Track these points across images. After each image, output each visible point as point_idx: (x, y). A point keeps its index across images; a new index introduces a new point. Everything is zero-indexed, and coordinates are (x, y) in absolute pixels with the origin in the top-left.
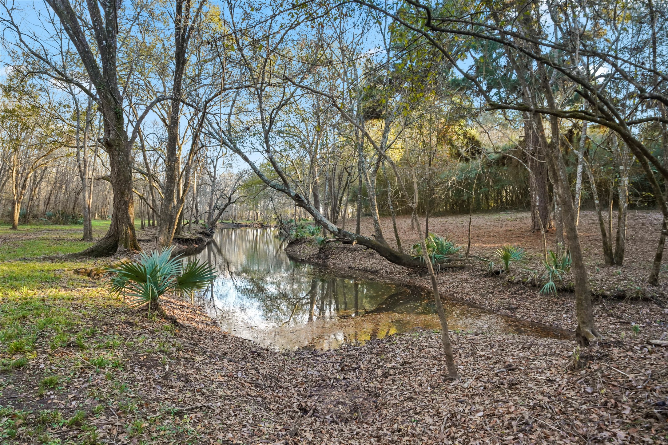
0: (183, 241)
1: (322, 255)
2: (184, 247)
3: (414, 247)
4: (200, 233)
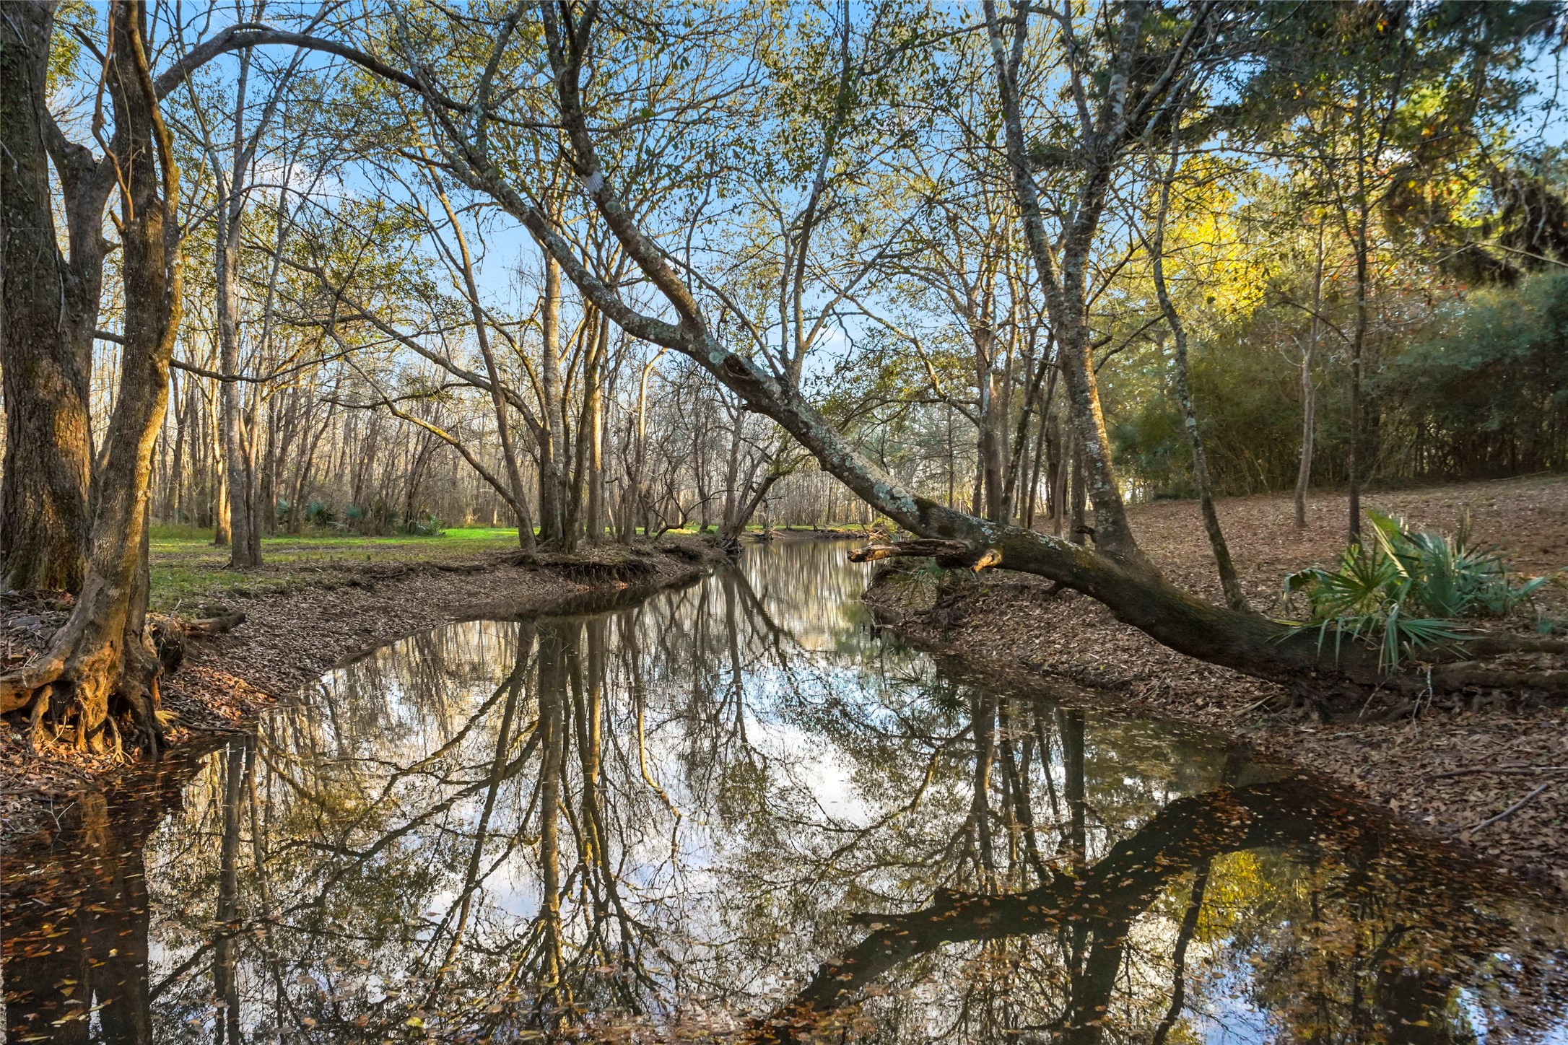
0: (578, 572)
1: (943, 613)
2: (581, 588)
3: (1297, 583)
4: (668, 552)
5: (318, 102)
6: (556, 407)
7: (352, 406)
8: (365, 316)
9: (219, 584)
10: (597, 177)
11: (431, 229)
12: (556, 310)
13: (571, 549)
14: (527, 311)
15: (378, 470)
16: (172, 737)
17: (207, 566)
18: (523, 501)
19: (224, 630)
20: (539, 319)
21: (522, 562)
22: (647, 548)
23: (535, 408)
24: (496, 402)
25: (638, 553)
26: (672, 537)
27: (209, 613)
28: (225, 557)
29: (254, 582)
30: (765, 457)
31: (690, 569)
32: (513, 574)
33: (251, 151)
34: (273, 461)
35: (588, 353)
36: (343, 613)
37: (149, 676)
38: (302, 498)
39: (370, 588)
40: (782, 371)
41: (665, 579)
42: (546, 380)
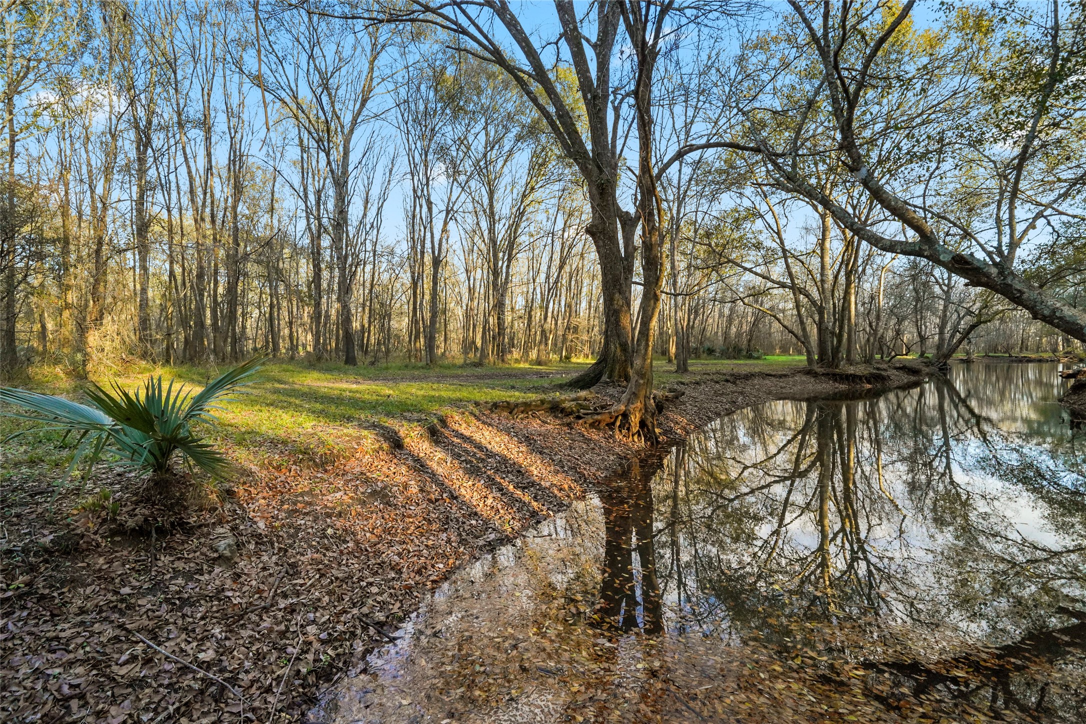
4: (897, 369)
5: (710, 172)
6: (828, 294)
7: (722, 301)
8: (729, 261)
9: (673, 379)
10: (864, 171)
11: (762, 216)
12: (827, 244)
13: (837, 366)
14: (811, 247)
15: (734, 330)
16: (661, 439)
17: (667, 371)
18: (809, 342)
19: (677, 398)
20: (819, 252)
21: (809, 372)
22: (885, 366)
23: (816, 295)
24: (794, 294)
25: (878, 369)
26: (899, 360)
27: (670, 391)
28: (673, 368)
29: (686, 379)
30: (969, 312)
31: (913, 378)
32: (804, 378)
33: (684, 199)
34: (690, 327)
35: (847, 265)
36: (723, 394)
37: (653, 415)
38: (701, 343)
39: (734, 383)
40: (998, 260)
41: (896, 384)
42: (822, 281)
